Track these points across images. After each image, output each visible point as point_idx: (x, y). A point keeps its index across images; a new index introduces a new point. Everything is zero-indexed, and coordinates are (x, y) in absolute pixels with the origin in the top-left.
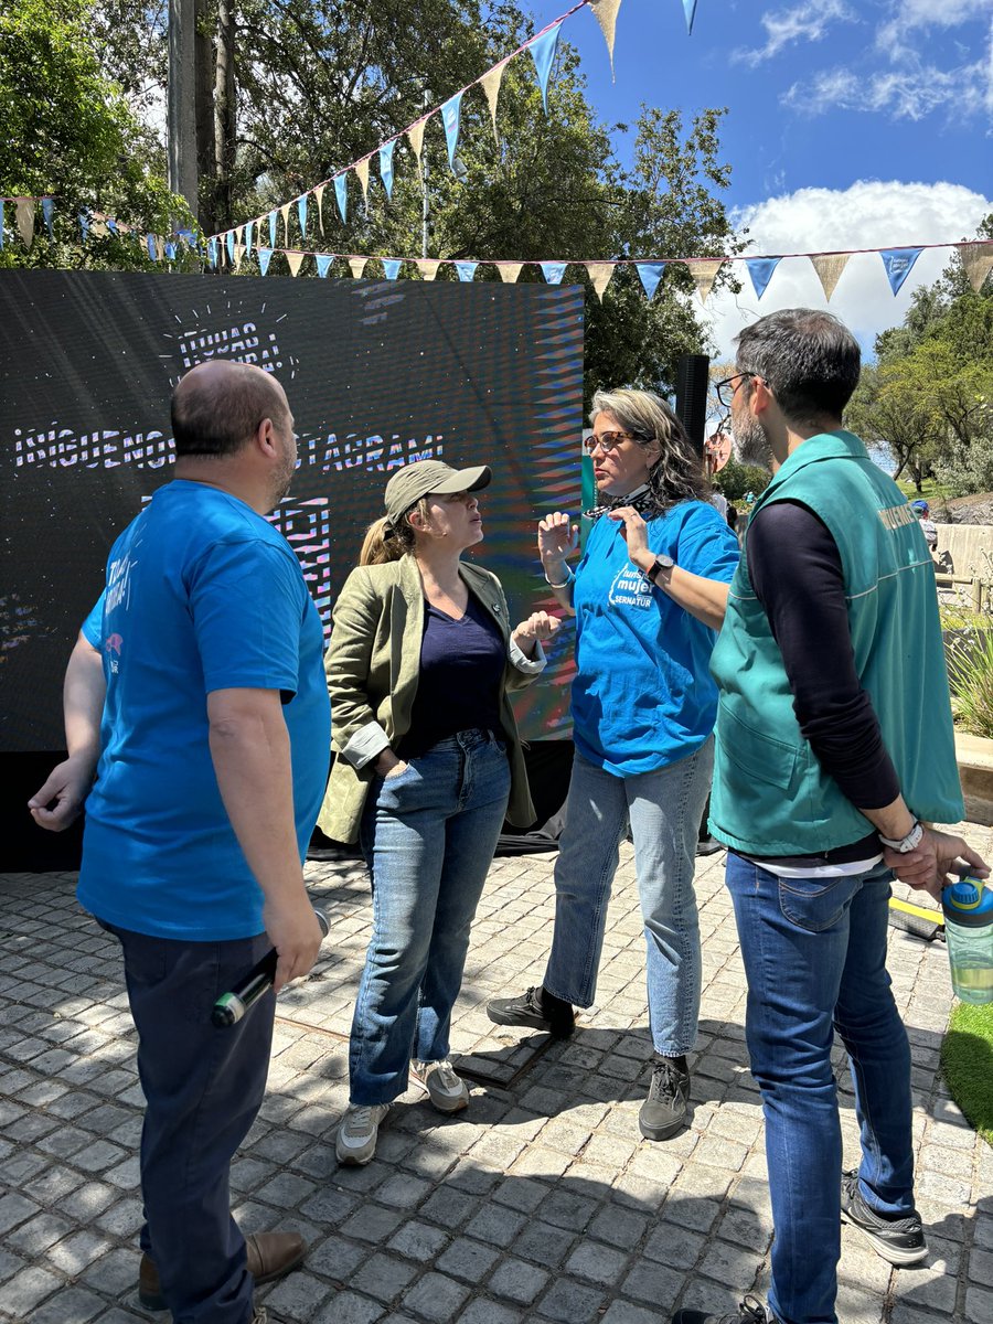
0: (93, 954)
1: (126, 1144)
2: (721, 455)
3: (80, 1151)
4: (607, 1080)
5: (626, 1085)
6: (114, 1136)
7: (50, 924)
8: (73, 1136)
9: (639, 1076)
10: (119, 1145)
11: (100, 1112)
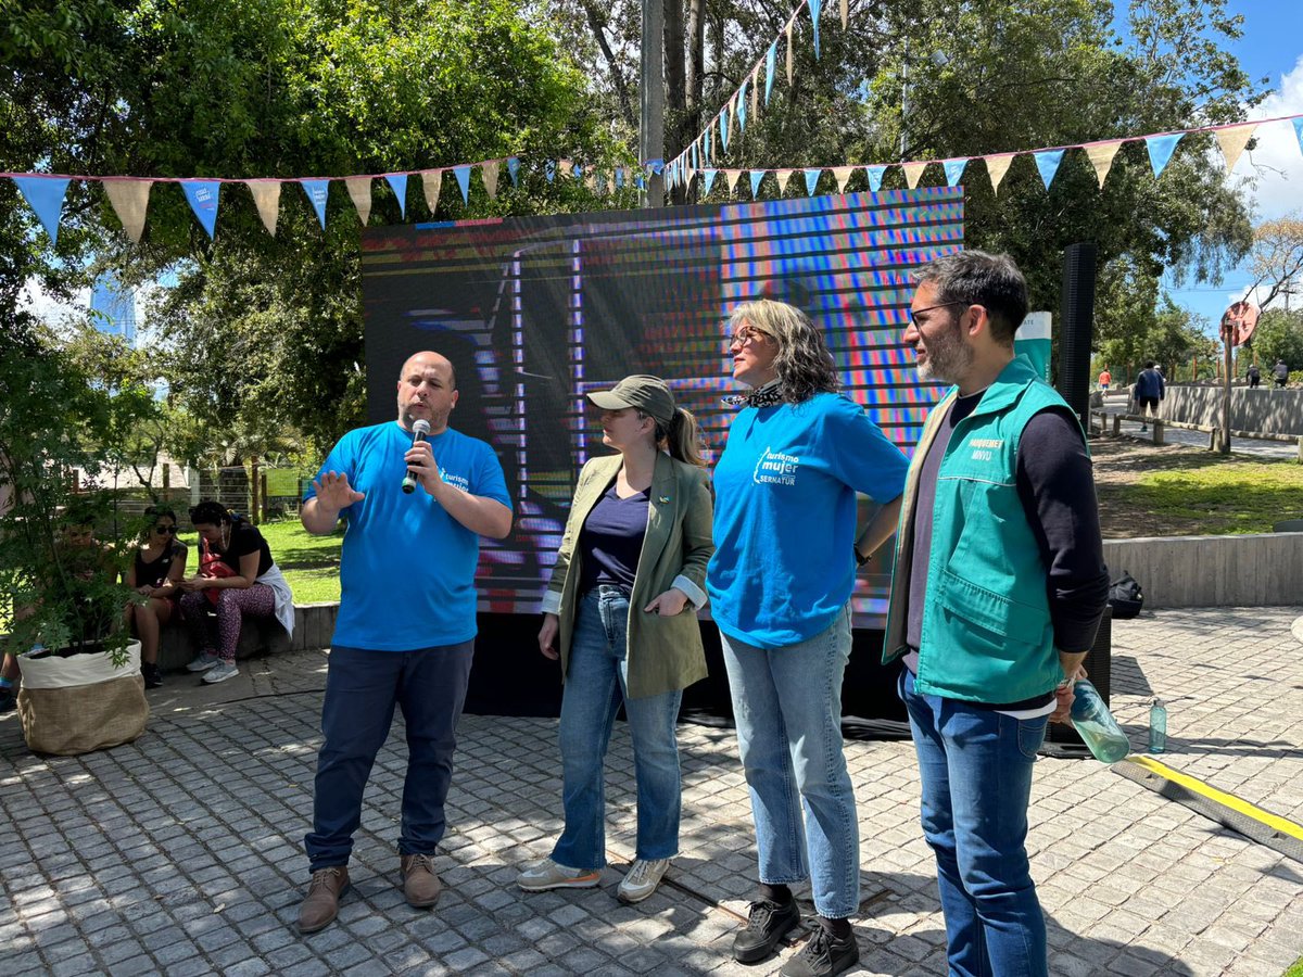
0: (496, 785)
1: (469, 936)
2: (1244, 325)
3: (433, 935)
4: (890, 956)
5: (907, 964)
6: (462, 929)
7: (474, 757)
8: (434, 923)
9: (924, 958)
10: (462, 935)
11: (459, 908)
